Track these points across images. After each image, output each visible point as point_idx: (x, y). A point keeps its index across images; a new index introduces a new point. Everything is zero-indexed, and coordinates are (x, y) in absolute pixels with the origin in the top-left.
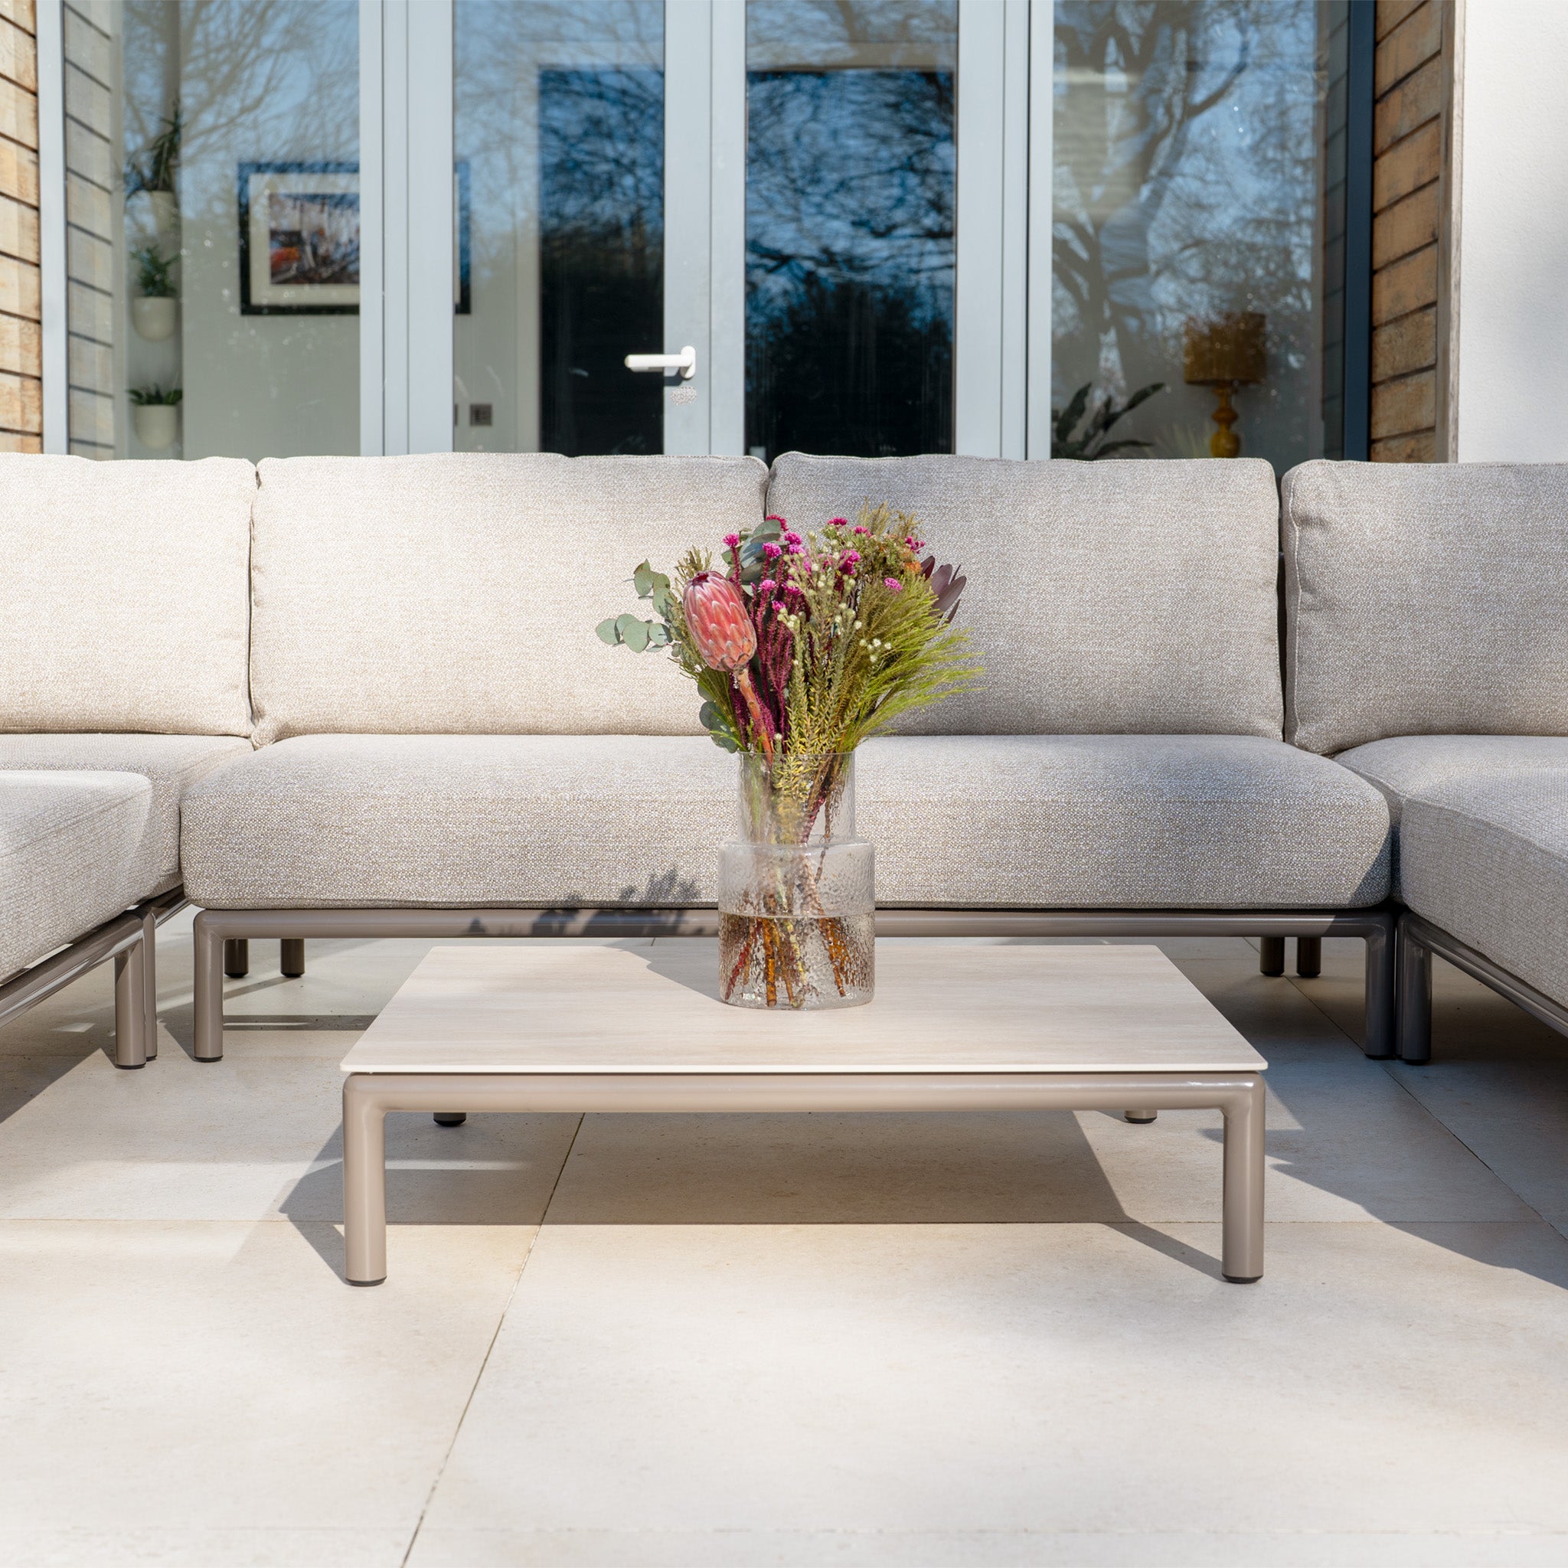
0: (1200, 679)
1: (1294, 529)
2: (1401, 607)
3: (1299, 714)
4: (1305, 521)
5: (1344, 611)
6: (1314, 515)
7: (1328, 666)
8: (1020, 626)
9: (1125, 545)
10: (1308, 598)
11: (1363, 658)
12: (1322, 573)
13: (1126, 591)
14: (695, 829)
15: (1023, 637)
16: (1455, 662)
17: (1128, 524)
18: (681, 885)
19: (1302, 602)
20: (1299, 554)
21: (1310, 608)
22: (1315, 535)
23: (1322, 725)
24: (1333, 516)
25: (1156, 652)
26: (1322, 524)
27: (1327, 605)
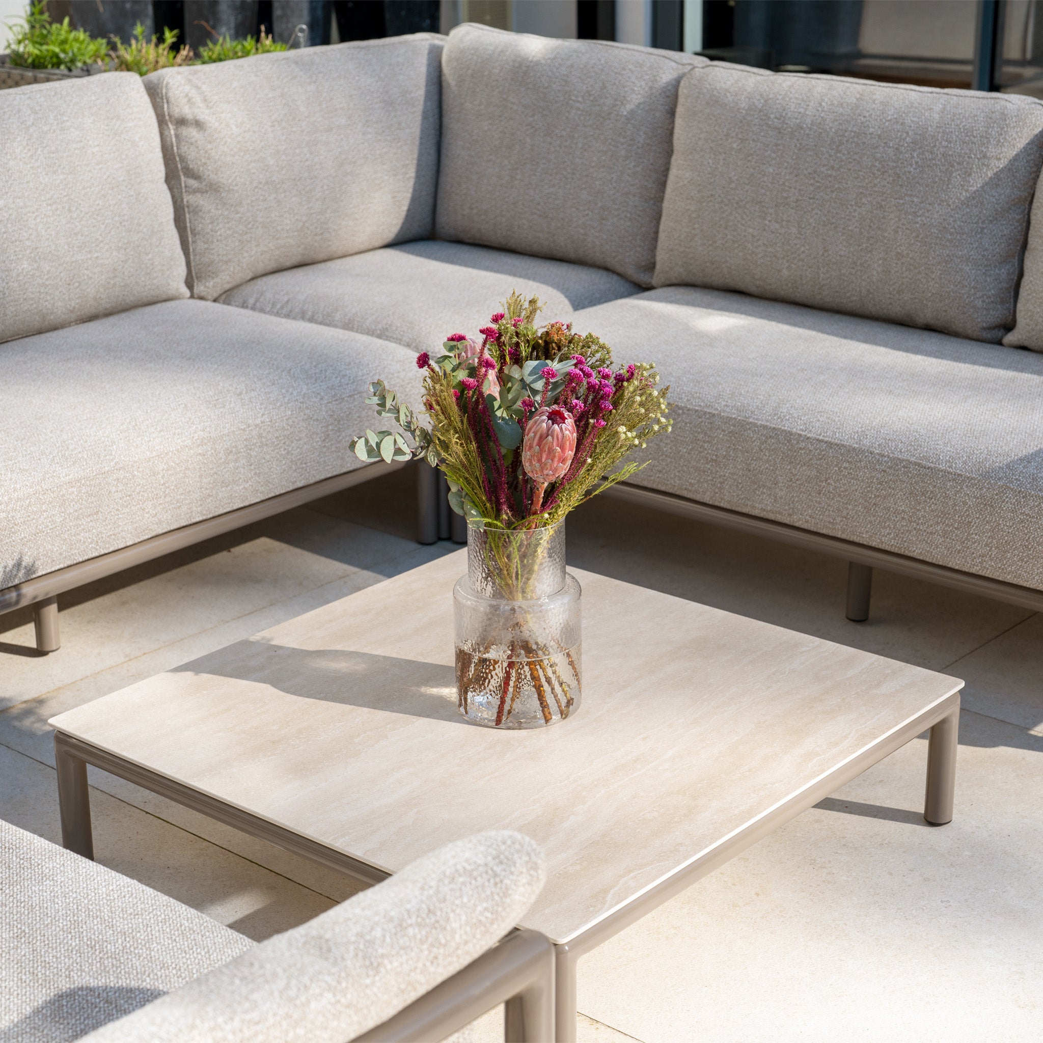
0: (152, 264)
1: (169, 128)
2: (267, 183)
3: (196, 274)
4: (181, 122)
5: (229, 191)
6: (190, 117)
7: (221, 235)
8: (36, 248)
9: (88, 165)
10: (192, 183)
11: (246, 226)
12: (205, 164)
13: (98, 205)
14: (34, 519)
15: (40, 258)
16: (304, 219)
17: (83, 148)
18: (26, 567)
19: (186, 187)
20: (178, 148)
21: (195, 191)
22: (191, 133)
23: (217, 280)
24: (207, 117)
25: (125, 249)
26: (198, 124)
27: (213, 189)
